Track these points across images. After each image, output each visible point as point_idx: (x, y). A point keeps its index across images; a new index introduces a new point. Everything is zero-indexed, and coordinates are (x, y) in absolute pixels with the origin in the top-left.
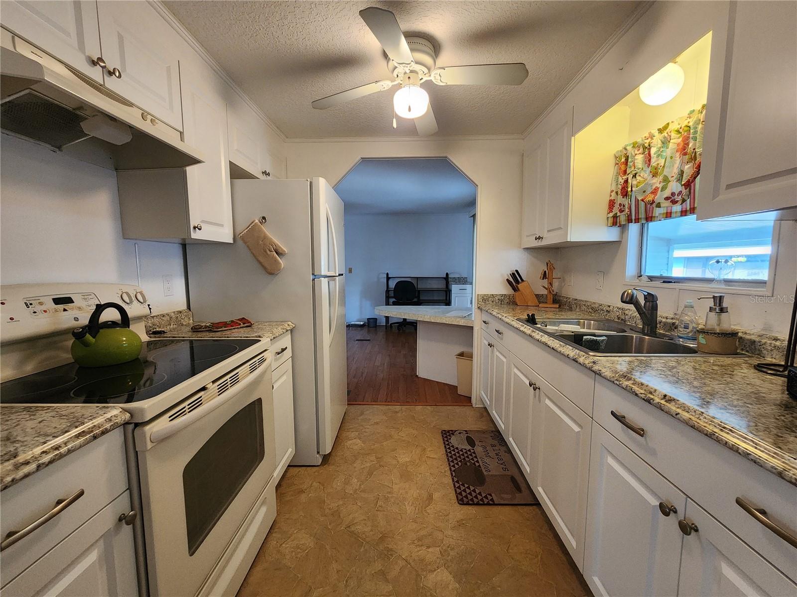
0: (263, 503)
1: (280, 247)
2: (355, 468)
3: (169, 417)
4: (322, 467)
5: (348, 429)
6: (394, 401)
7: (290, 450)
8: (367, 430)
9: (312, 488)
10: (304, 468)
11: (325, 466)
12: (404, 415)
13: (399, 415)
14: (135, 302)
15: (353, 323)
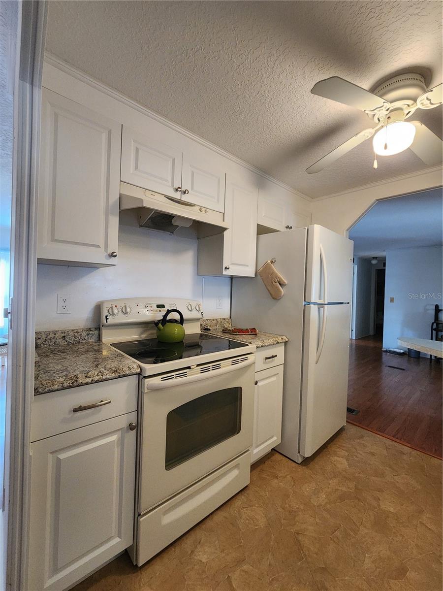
0: (237, 466)
1: (282, 280)
2: (329, 484)
3: (162, 378)
4: (301, 467)
5: (339, 446)
6: (405, 440)
7: (275, 438)
8: (359, 455)
9: (285, 479)
10: (287, 459)
11: (304, 467)
12: (411, 460)
13: (405, 457)
14: (195, 310)
15: (392, 350)
